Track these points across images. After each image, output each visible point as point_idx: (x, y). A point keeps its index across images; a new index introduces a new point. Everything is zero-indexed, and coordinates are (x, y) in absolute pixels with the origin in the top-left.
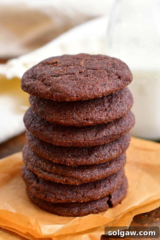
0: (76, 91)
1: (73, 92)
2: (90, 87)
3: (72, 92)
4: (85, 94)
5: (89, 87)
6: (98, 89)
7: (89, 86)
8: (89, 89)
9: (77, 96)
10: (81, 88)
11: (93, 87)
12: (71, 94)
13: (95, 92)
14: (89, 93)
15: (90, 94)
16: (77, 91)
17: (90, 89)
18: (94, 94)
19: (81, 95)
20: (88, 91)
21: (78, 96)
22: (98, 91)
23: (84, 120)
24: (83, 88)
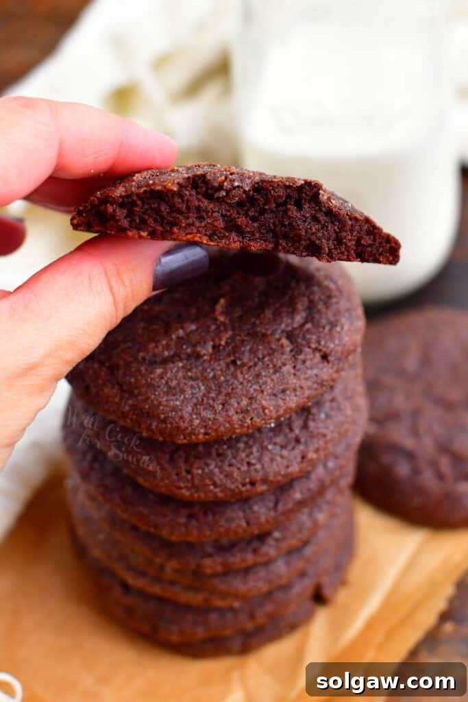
0: (203, 420)
1: (197, 422)
2: (242, 404)
3: (191, 421)
4: (227, 425)
5: (238, 403)
6: (264, 408)
7: (239, 399)
8: (239, 411)
9: (206, 434)
10: (216, 408)
11: (251, 403)
12: (190, 428)
13: (255, 419)
14: (240, 423)
15: (242, 426)
16: (207, 421)
17: (242, 412)
18: (254, 423)
19: (216, 430)
20: (235, 418)
21: (210, 431)
22: (265, 414)
23: (244, 485)
24: (222, 409)
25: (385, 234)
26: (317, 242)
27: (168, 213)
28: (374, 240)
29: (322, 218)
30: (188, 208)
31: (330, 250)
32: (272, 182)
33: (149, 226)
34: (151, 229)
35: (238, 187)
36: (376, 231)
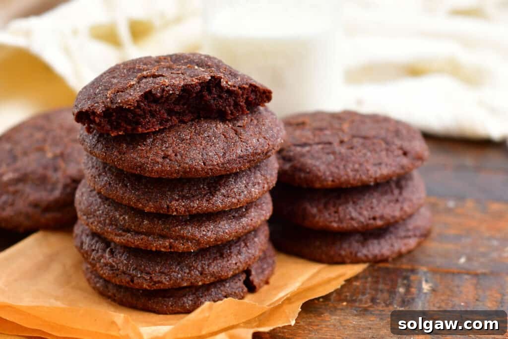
25: (262, 89)
26: (223, 109)
27: (133, 117)
28: (256, 95)
29: (225, 95)
30: (145, 113)
31: (231, 111)
32: (192, 84)
33: (123, 127)
34: (124, 129)
35: (173, 93)
36: (256, 89)
